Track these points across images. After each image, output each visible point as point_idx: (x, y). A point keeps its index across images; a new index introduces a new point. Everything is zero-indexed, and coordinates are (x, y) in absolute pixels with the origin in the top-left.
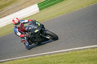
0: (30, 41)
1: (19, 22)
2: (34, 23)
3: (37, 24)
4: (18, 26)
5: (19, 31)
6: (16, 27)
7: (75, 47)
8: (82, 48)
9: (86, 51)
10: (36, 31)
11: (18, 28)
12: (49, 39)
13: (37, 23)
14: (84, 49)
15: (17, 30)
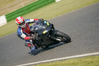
0: (36, 45)
1: (24, 22)
2: (42, 22)
3: (46, 24)
4: (22, 26)
5: (23, 32)
6: (20, 28)
7: (44, 60)
8: (50, 60)
9: (54, 63)
10: (44, 32)
11: (23, 29)
12: (60, 42)
13: (45, 22)
14: (53, 62)
15: (21, 31)
